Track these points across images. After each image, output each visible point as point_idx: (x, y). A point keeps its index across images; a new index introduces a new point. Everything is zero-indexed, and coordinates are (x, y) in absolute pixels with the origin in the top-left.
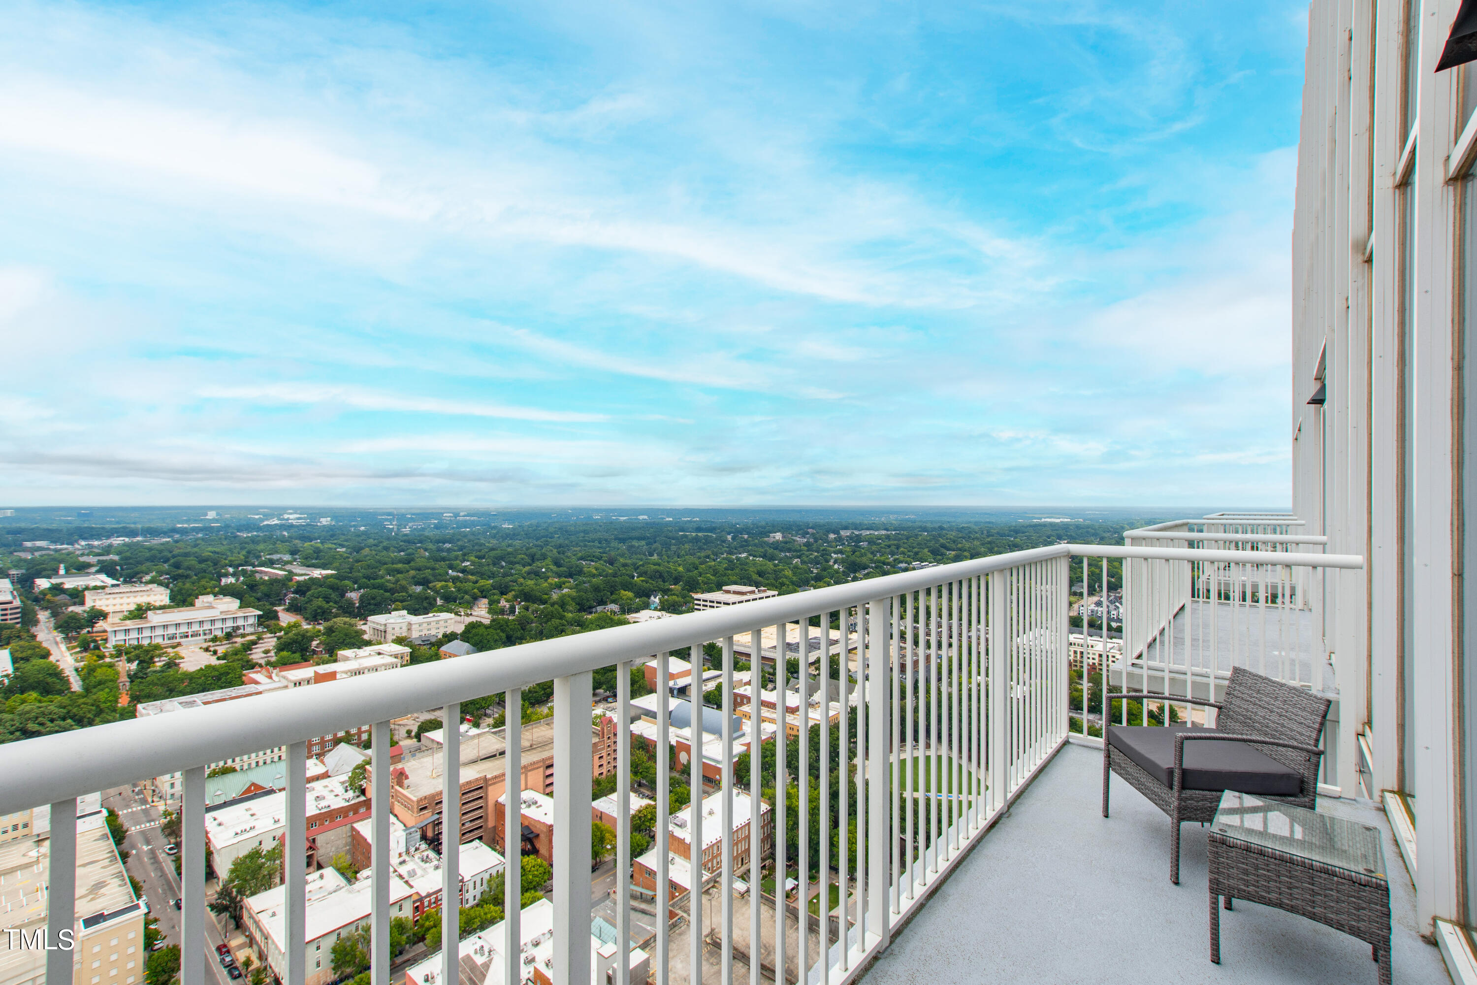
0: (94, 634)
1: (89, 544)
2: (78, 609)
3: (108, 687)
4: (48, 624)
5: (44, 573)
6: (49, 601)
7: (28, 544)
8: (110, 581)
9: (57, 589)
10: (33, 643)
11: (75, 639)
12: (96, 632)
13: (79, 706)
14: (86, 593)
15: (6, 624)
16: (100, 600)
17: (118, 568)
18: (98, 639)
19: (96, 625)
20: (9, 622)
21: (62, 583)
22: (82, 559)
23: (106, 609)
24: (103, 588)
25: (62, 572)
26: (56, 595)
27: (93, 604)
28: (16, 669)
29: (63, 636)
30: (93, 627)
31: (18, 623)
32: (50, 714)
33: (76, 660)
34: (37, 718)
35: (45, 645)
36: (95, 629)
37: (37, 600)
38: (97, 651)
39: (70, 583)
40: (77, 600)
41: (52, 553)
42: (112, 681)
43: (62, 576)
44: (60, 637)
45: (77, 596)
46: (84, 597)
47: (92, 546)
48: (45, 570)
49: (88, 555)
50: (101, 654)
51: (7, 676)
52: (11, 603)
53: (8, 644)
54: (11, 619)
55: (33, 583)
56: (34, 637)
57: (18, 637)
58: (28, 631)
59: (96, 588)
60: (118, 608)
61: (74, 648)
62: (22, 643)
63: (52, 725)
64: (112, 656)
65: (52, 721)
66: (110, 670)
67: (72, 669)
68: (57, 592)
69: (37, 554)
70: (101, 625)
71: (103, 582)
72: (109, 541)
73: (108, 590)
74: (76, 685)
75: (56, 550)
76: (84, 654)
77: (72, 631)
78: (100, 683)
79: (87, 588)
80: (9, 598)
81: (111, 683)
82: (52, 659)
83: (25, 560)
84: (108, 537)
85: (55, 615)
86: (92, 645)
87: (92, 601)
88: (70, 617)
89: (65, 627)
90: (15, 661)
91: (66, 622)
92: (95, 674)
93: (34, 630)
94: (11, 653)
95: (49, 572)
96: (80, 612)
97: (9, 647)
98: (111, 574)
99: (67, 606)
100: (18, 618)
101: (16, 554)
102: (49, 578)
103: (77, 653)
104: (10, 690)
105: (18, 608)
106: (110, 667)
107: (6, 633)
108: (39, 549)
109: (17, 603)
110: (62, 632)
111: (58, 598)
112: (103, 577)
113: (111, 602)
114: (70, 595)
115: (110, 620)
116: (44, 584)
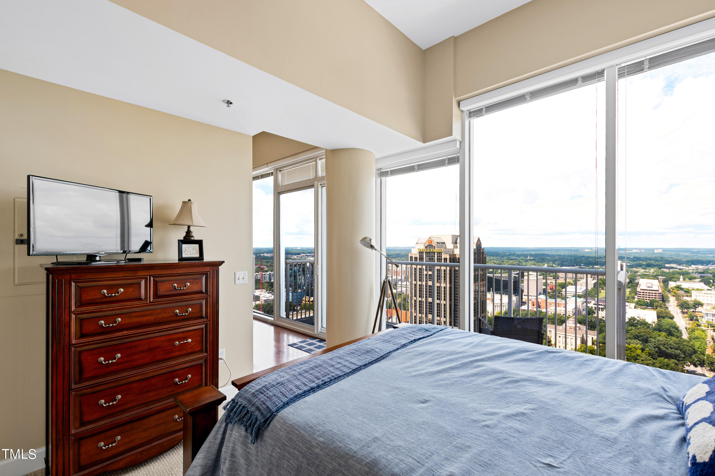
0: (696, 313)
1: (696, 267)
2: (688, 299)
3: (700, 341)
4: (674, 303)
5: (673, 279)
6: (675, 293)
7: (667, 265)
8: (706, 287)
9: (679, 288)
10: (667, 311)
11: (687, 313)
12: (697, 312)
13: (684, 345)
14: (692, 291)
15: (656, 300)
16: (699, 296)
17: (711, 281)
18: (698, 315)
19: (697, 309)
20: (657, 299)
21: (681, 285)
22: (692, 275)
23: (703, 302)
24: (702, 290)
25: (681, 279)
26: (679, 290)
27: (696, 298)
28: (659, 321)
29: (681, 310)
30: (695, 309)
31: (661, 300)
32: (670, 345)
33: (686, 323)
34: (665, 345)
35: (672, 313)
36: (696, 310)
37: (669, 291)
38: (697, 322)
39: (686, 285)
40: (688, 294)
41: (678, 270)
42: (703, 339)
43: (681, 282)
44: (679, 311)
45: (688, 292)
46: (691, 293)
47: (697, 269)
48: (674, 278)
49: (696, 273)
50: (699, 324)
51: (654, 322)
52: (658, 291)
53: (656, 309)
54: (658, 298)
55: (668, 283)
56: (667, 308)
57: (661, 307)
58: (665, 305)
59: (698, 290)
60: (709, 302)
61: (686, 317)
62: (662, 309)
63: (671, 350)
64: (705, 326)
65: (671, 348)
66: (702, 333)
67: (684, 327)
68: (679, 289)
69: (671, 270)
70: (699, 309)
71: (702, 287)
72: (707, 267)
73: (703, 292)
74: (685, 336)
75: (680, 269)
76: (690, 322)
77: (685, 309)
78: (697, 338)
79: (693, 289)
80: (656, 288)
81: (702, 340)
82: (674, 320)
83: (666, 273)
84: (707, 265)
85: (677, 299)
86: (695, 318)
87: (695, 296)
88: (683, 302)
89: (681, 306)
90: (658, 317)
91: (682, 304)
92: (694, 333)
93: (667, 304)
94: (657, 313)
95: (675, 279)
96: (689, 300)
97: (656, 310)
98: (707, 283)
99: (683, 296)
100: (660, 298)
101: (662, 269)
102: (675, 281)
103: (686, 320)
104: (655, 329)
105: (660, 294)
106: (703, 331)
107: (655, 304)
108: (672, 268)
109: (660, 291)
110: (680, 308)
111: (679, 292)
112: (702, 284)
113: (705, 298)
114: (684, 291)
115: (705, 307)
116: (672, 284)
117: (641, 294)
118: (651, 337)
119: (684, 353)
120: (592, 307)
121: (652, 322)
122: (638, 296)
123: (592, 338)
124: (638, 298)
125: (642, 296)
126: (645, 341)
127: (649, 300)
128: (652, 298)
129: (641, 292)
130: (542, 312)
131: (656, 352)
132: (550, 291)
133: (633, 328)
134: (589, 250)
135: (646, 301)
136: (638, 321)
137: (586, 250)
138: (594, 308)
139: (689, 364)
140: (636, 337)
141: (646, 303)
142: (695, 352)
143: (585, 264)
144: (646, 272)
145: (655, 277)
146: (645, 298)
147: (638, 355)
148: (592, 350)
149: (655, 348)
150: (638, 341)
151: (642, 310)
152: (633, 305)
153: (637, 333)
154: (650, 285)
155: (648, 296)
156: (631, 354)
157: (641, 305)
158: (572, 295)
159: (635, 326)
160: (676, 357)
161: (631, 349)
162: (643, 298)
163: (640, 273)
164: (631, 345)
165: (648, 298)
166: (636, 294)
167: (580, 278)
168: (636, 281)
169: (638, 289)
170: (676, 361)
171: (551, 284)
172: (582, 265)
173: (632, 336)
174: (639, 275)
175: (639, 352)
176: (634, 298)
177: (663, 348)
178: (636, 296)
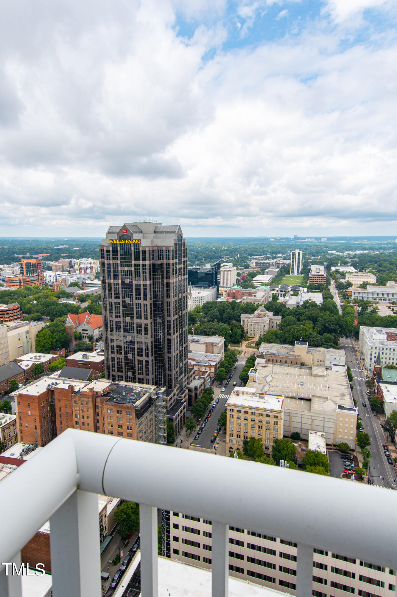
0: (347, 292)
1: (348, 253)
2: (342, 281)
3: (350, 316)
4: (333, 285)
5: (333, 264)
6: (334, 276)
7: (330, 252)
8: (354, 270)
9: (337, 271)
10: (329, 292)
11: (341, 293)
13: (340, 320)
14: (346, 274)
17: (358, 264)
18: (348, 294)
21: (339, 269)
22: (346, 260)
23: (353, 282)
24: (352, 273)
25: (339, 265)
28: (324, 301)
29: (338, 291)
30: (347, 289)
31: (325, 284)
32: (332, 321)
33: (341, 302)
34: (328, 322)
35: (332, 294)
36: (348, 290)
37: (331, 275)
39: (342, 269)
40: (343, 277)
41: (336, 256)
42: (352, 313)
43: (339, 267)
44: (337, 291)
45: (343, 275)
46: (345, 276)
49: (348, 258)
50: (349, 301)
51: (321, 303)
52: (324, 275)
53: (322, 291)
54: (323, 282)
55: (330, 268)
56: (329, 290)
57: (325, 289)
58: (328, 287)
59: (349, 273)
60: (356, 282)
61: (341, 297)
62: (326, 292)
63: (332, 326)
64: (353, 303)
65: (333, 324)
67: (340, 305)
68: (337, 273)
69: (332, 256)
70: (350, 289)
71: (352, 270)
73: (353, 274)
74: (340, 312)
75: (338, 255)
76: (344, 300)
77: (340, 290)
78: (348, 313)
79: (346, 272)
80: (323, 273)
82: (334, 299)
83: (329, 259)
84: (355, 251)
85: (336, 282)
86: (346, 297)
87: (349, 278)
88: (340, 284)
90: (324, 298)
91: (339, 286)
92: (346, 309)
93: (329, 287)
94: (322, 295)
95: (335, 264)
96: (344, 282)
98: (355, 267)
99: (340, 279)
100: (325, 282)
101: (326, 256)
102: (335, 266)
103: (341, 299)
104: (321, 309)
105: (325, 278)
106: (352, 307)
107: (322, 287)
108: (333, 254)
109: (325, 276)
110: (337, 289)
111: (337, 275)
112: (352, 268)
113: (354, 279)
114: (341, 275)
115: (353, 287)
116: (333, 269)
117: (311, 279)
118: (319, 317)
119: (340, 327)
120: (276, 294)
121: (320, 303)
122: (309, 281)
123: (277, 322)
124: (309, 283)
125: (312, 280)
126: (314, 320)
127: (317, 284)
128: (319, 282)
129: (312, 277)
130: (236, 302)
131: (322, 329)
132: (242, 281)
133: (307, 310)
134: (274, 240)
135: (315, 285)
136: (310, 303)
137: (272, 240)
138: (277, 295)
139: (343, 335)
140: (309, 318)
141: (315, 287)
142: (347, 325)
143: (270, 253)
144: (315, 259)
145: (321, 263)
146: (315, 283)
147: (310, 334)
148: (277, 334)
149: (321, 325)
150: (310, 321)
151: (312, 293)
152: (306, 289)
153: (309, 314)
154: (318, 270)
155: (316, 281)
156: (305, 333)
157: (311, 289)
158: (260, 284)
159: (308, 308)
160: (335, 331)
161: (305, 329)
162: (313, 282)
163: (311, 260)
164: (306, 325)
165: (316, 283)
166: (308, 279)
167: (267, 267)
168: (309, 267)
169: (310, 275)
170: (335, 335)
171: (243, 274)
172: (268, 254)
173: (306, 317)
174: (311, 262)
175: (311, 331)
176: (306, 283)
177: (327, 325)
178: (308, 281)
